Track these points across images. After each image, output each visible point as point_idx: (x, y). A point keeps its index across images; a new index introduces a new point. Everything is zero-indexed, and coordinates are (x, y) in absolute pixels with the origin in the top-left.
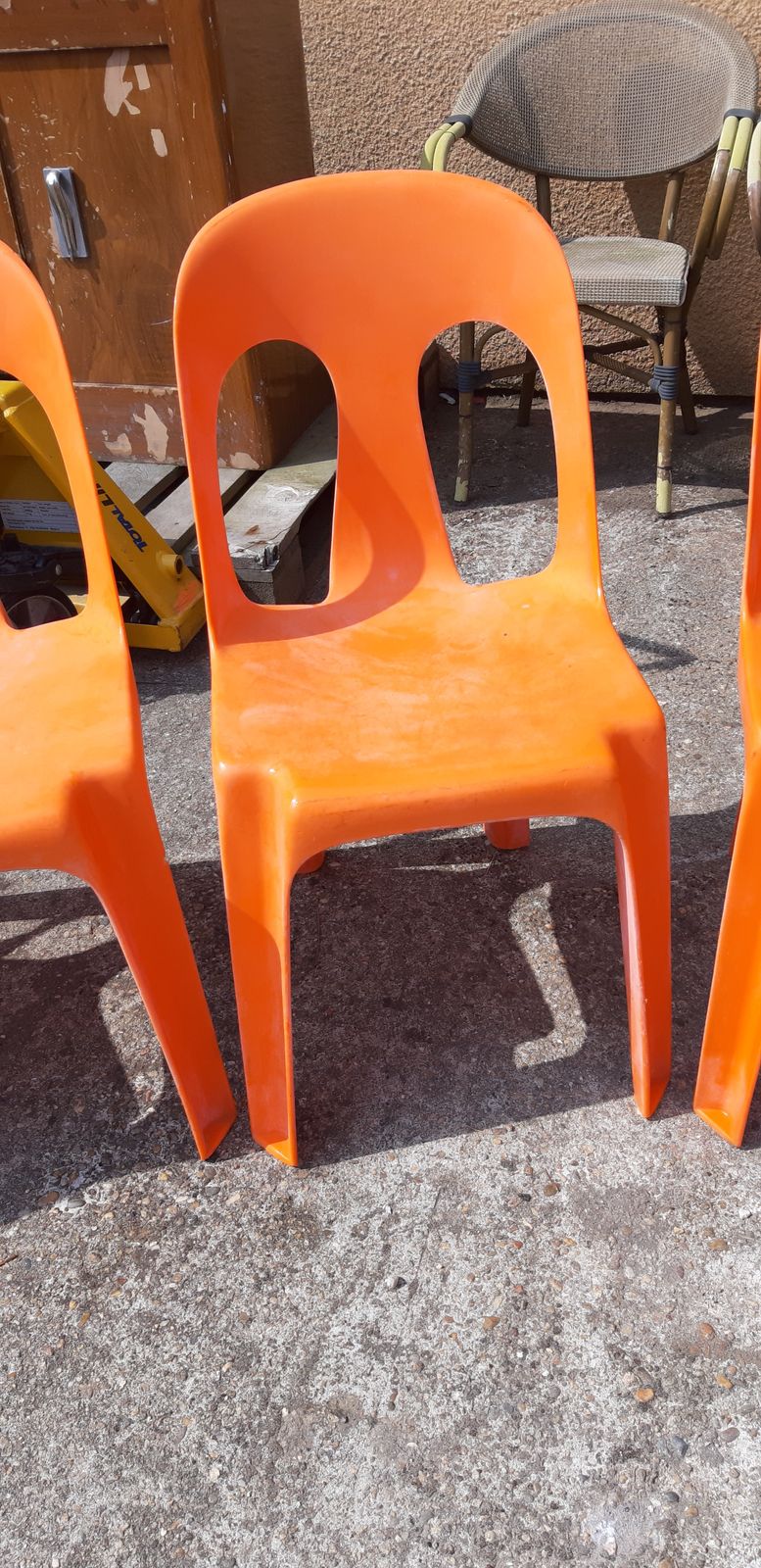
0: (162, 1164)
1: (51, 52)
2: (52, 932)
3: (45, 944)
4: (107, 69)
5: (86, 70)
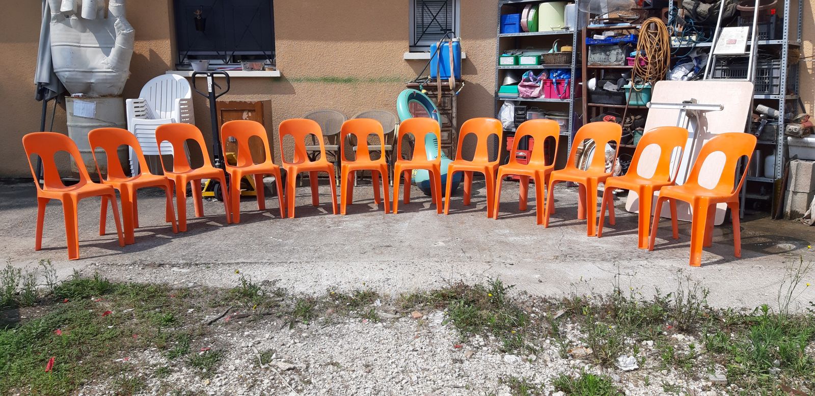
1: (235, 110)
4: (244, 113)
5: (240, 113)
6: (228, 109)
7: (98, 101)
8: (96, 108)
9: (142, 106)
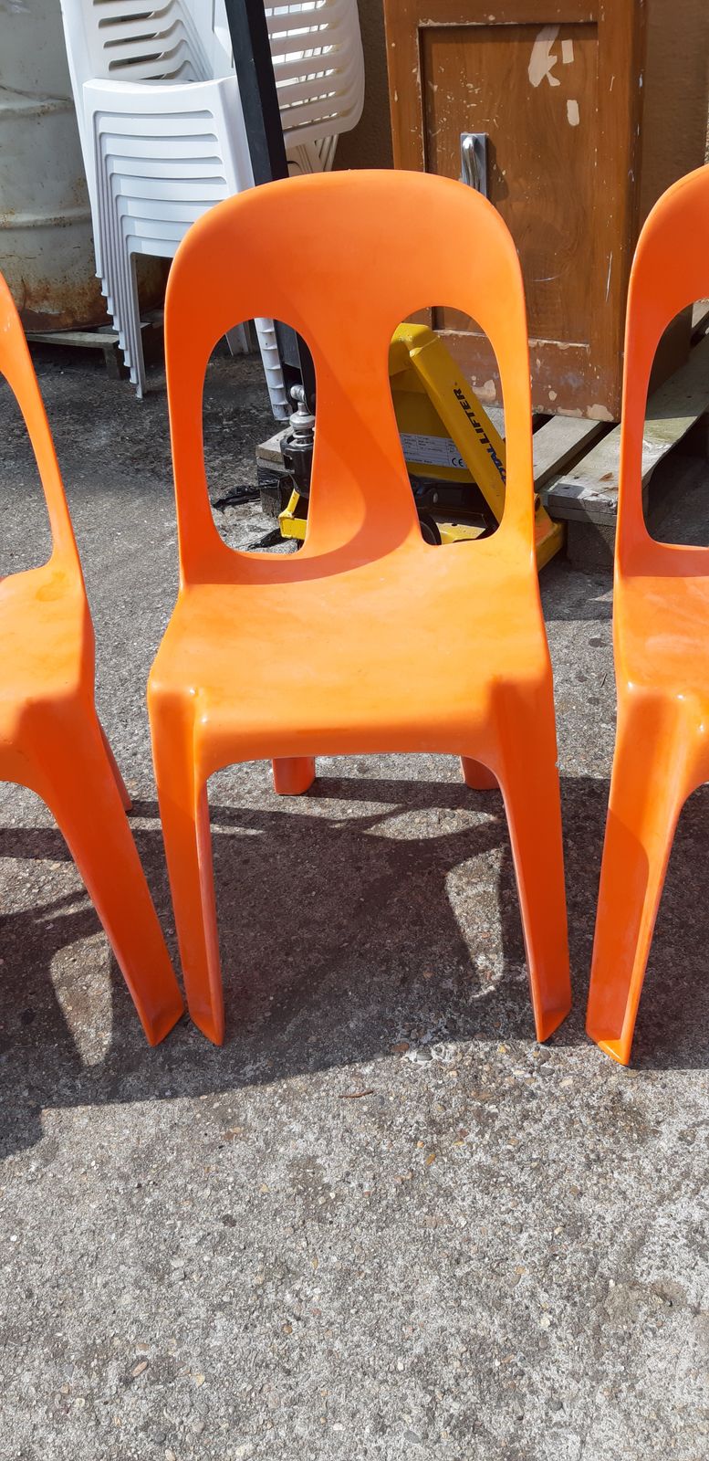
0: (501, 1038)
1: (488, 27)
2: (405, 817)
3: (399, 826)
4: (536, 43)
5: (516, 44)
6: (454, 24)
9: (150, 13)
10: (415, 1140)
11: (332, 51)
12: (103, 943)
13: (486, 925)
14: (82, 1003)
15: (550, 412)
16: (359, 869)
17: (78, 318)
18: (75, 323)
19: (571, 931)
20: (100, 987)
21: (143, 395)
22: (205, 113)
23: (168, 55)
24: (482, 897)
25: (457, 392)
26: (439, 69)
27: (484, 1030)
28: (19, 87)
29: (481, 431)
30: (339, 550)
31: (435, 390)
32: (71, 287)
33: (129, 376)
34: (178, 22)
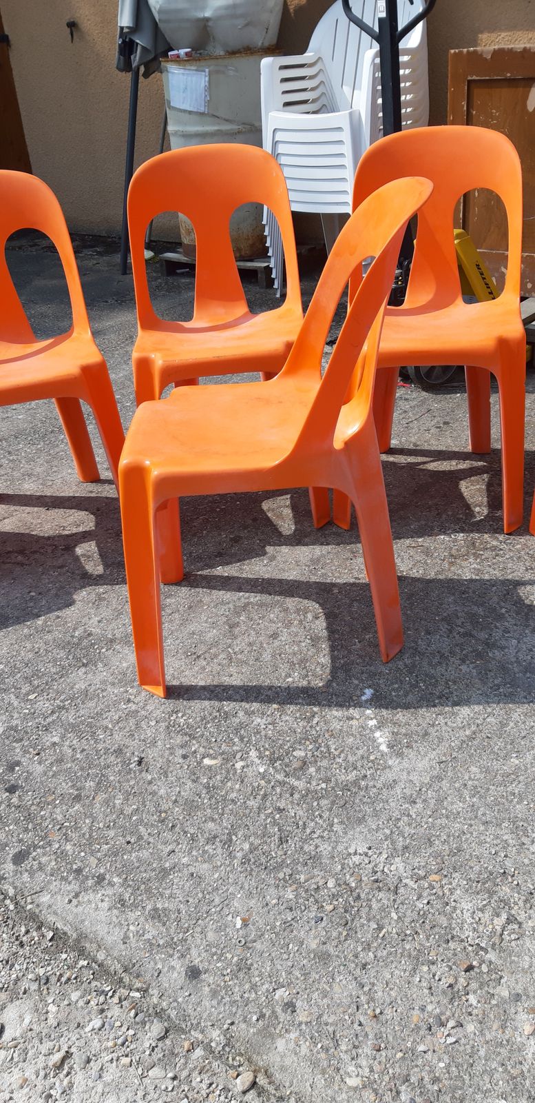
0: (486, 533)
1: (506, 80)
2: (439, 463)
3: (435, 466)
4: (532, 89)
5: (521, 89)
6: (487, 78)
7: (212, 68)
8: (210, 87)
9: (306, 76)
10: (444, 560)
11: (412, 98)
12: (287, 499)
13: (480, 499)
14: (280, 516)
15: (527, 295)
16: (414, 479)
17: (243, 253)
18: (241, 256)
19: (524, 501)
20: (288, 512)
21: (281, 296)
22: (340, 129)
23: (314, 101)
24: (479, 490)
25: (478, 265)
26: (477, 102)
27: (477, 530)
28: (227, 117)
29: (489, 288)
30: (421, 306)
31: (465, 262)
32: (241, 235)
33: (273, 284)
34: (322, 82)
